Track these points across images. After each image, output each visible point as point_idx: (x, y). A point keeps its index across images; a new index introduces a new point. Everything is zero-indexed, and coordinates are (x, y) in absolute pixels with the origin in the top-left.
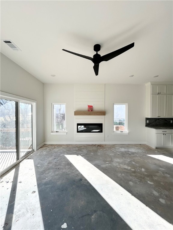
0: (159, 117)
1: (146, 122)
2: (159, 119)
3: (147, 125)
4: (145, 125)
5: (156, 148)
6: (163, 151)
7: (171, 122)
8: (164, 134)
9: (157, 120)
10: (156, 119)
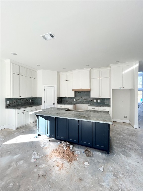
0: (20, 97)
1: (6, 102)
2: (20, 99)
3: (8, 106)
4: (5, 106)
5: (17, 129)
6: (23, 129)
7: (31, 101)
8: (24, 113)
9: (19, 100)
10: (17, 100)
